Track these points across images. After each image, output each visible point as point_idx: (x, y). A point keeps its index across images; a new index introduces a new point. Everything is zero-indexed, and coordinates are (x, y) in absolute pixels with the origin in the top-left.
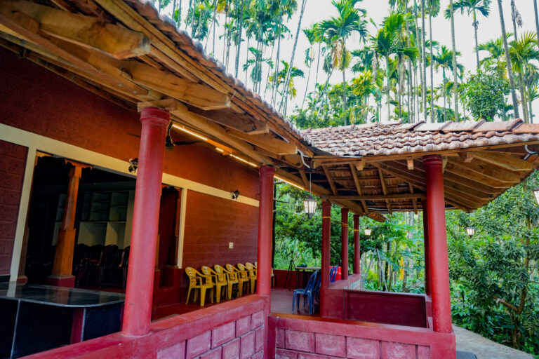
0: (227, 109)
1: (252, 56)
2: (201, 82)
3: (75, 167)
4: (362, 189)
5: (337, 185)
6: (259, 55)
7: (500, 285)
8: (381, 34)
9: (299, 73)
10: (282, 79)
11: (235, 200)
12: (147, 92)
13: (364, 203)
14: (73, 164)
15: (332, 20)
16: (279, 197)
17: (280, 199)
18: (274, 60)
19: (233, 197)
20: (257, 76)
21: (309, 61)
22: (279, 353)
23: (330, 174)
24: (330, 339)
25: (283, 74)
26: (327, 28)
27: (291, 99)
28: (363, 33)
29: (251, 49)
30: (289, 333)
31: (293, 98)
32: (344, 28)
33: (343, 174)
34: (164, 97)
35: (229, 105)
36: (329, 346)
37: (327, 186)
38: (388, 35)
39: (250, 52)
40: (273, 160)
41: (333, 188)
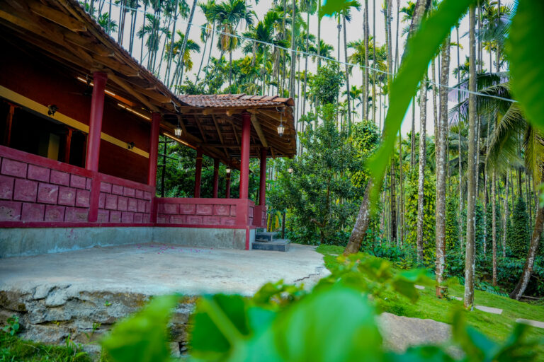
0: (138, 77)
1: (148, 23)
2: (126, 64)
3: (10, 106)
4: (223, 139)
5: (208, 137)
6: (156, 23)
7: (314, 211)
8: (260, 26)
9: (195, 47)
10: (178, 51)
11: (130, 150)
12: (98, 64)
13: (225, 150)
14: (9, 104)
15: (223, 5)
16: (169, 154)
17: (170, 156)
18: (171, 30)
19: (129, 148)
20: (153, 44)
21: (205, 37)
22: (159, 216)
23: (202, 128)
24: (188, 207)
25: (178, 46)
26: (218, 12)
27: (186, 71)
28: (249, 21)
29: (148, 16)
30: (166, 205)
31: (188, 71)
32: (232, 15)
33: (211, 128)
34: (105, 67)
35: (138, 75)
36: (187, 210)
37: (199, 136)
38: (266, 28)
39: (146, 19)
40: (160, 108)
41: (204, 138)
